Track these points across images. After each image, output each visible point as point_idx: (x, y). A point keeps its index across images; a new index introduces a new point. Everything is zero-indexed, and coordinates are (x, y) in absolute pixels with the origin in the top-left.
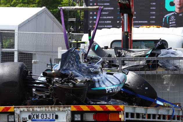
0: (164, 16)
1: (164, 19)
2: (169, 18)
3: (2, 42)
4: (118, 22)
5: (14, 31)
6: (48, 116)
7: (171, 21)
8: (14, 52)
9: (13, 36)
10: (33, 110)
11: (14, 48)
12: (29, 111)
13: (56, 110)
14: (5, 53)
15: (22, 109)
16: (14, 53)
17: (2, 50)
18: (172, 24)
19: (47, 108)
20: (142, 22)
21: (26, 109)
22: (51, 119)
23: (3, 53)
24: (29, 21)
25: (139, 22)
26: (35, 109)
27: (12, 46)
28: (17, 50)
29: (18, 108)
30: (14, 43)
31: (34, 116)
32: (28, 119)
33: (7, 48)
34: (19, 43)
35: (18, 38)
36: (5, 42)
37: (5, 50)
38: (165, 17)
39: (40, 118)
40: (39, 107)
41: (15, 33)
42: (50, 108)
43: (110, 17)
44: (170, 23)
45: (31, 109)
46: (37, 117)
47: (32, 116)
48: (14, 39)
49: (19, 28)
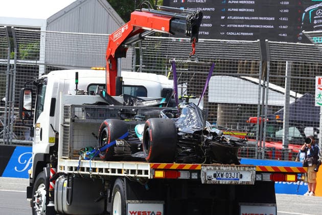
0: (305, 9)
1: (304, 14)
2: (314, 13)
3: (18, 48)
4: (223, 18)
5: (40, 29)
6: (233, 175)
7: (317, 19)
8: (38, 66)
9: (37, 38)
10: (219, 169)
11: (38, 59)
12: (215, 169)
13: (242, 169)
14: (22, 67)
15: (208, 168)
16: (38, 68)
17: (18, 62)
18: (318, 24)
19: (233, 168)
20: (265, 18)
21: (212, 168)
22: (235, 178)
23: (20, 67)
24: (65, 13)
25: (261, 18)
26: (221, 168)
27: (36, 55)
28: (44, 63)
29: (206, 166)
30: (39, 49)
31: (219, 174)
32: (213, 177)
33: (26, 58)
34: (47, 50)
35: (46, 41)
36: (23, 48)
37: (22, 62)
38: (306, 11)
39: (224, 177)
40: (225, 166)
41: (41, 33)
42: (235, 167)
43: (209, 9)
44: (315, 22)
45: (217, 168)
46: (222, 175)
47: (217, 175)
48: (39, 43)
49: (48, 24)
